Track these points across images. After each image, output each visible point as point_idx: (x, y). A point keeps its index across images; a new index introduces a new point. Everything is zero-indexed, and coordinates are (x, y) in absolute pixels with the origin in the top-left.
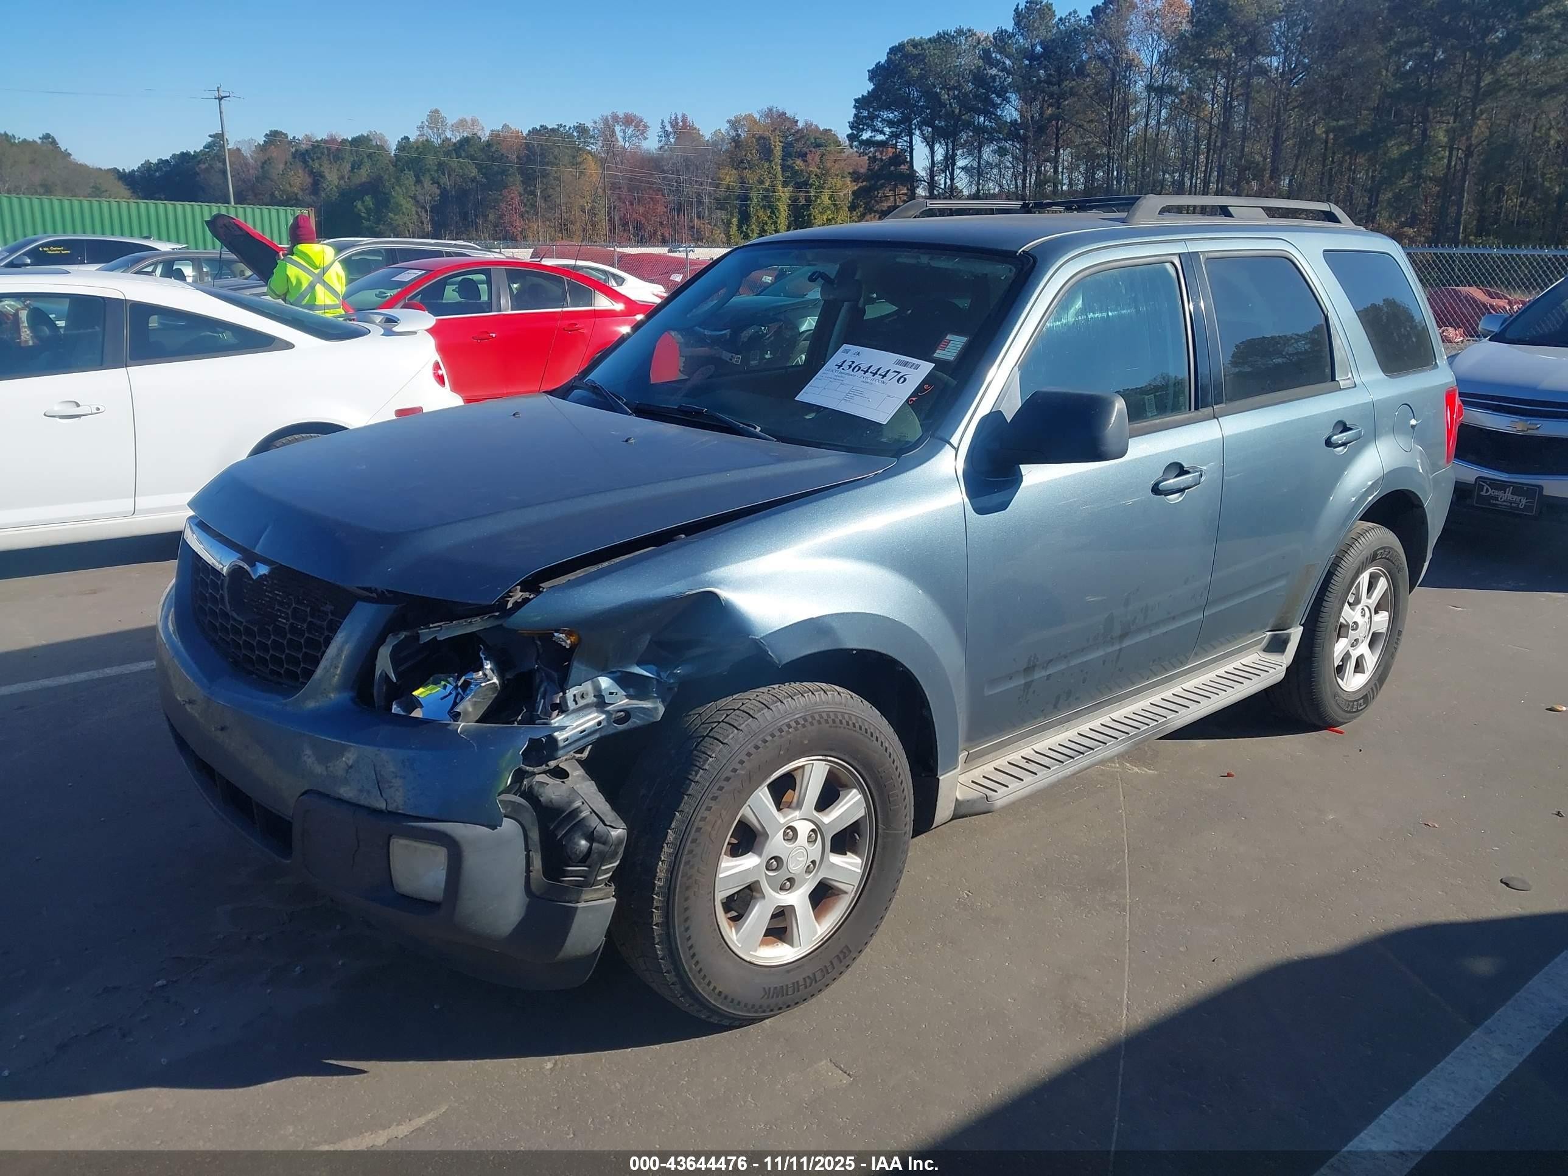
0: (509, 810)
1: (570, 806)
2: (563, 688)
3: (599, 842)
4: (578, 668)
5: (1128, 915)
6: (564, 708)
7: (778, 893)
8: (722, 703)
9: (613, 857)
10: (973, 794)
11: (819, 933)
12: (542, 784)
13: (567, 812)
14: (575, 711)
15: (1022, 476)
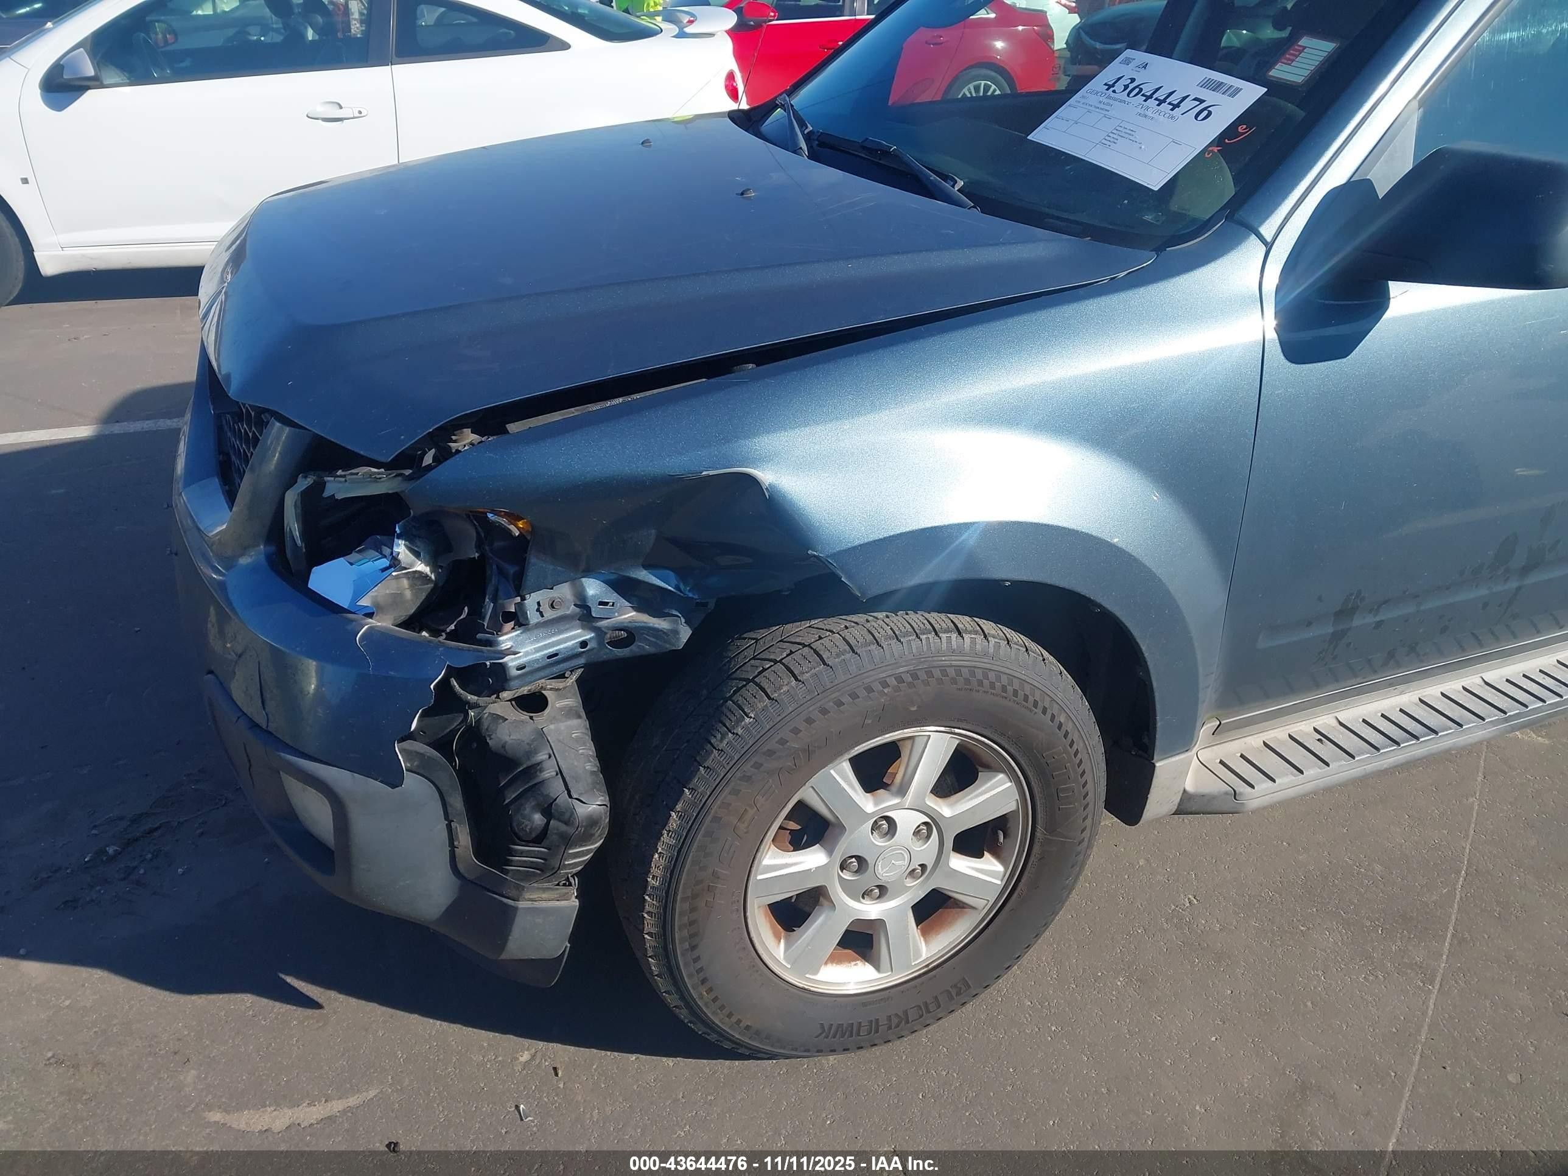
0: (416, 764)
1: (529, 759)
2: (519, 589)
3: (559, 820)
4: (537, 564)
5: (1436, 992)
6: (521, 620)
7: (859, 901)
8: (791, 628)
9: (586, 838)
10: (1212, 786)
11: (924, 957)
12: (498, 718)
13: (525, 766)
14: (538, 626)
15: (1389, 299)
